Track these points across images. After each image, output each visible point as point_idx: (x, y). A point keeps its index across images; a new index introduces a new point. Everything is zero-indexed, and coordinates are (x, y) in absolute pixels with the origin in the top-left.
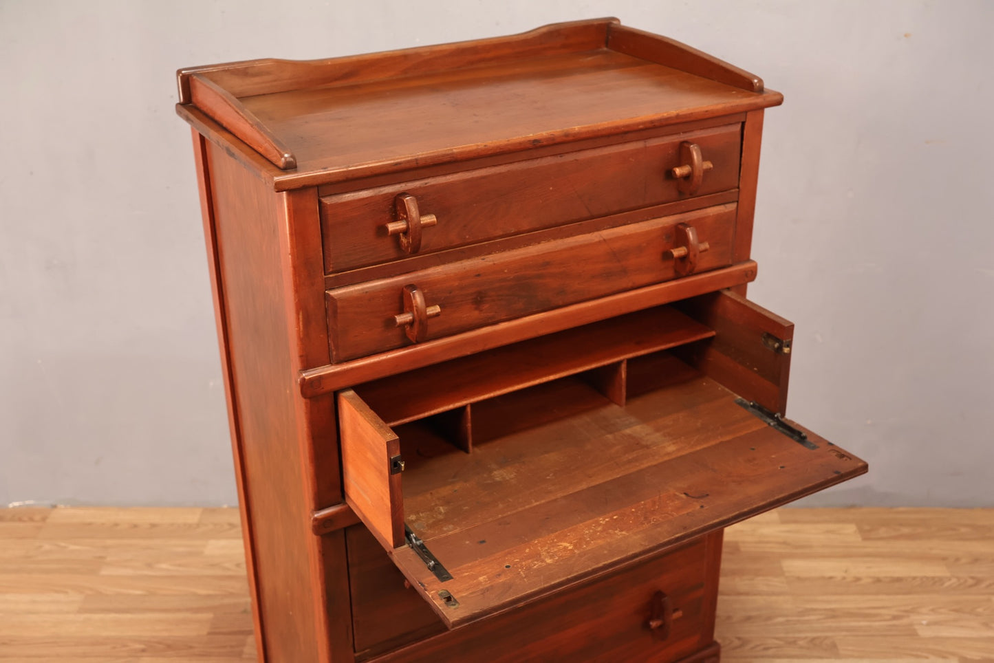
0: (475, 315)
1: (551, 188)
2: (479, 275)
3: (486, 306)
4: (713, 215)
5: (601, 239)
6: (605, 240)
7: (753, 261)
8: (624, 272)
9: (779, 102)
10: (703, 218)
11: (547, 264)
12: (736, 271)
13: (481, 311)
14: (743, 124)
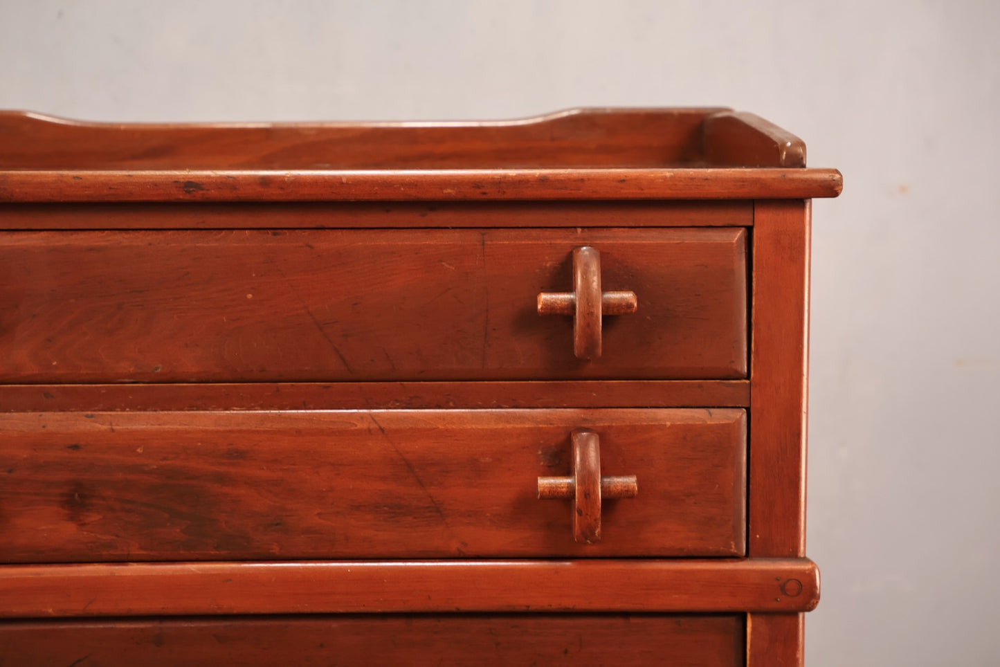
0: (66, 532)
1: (250, 296)
2: (76, 447)
3: (94, 517)
4: (672, 426)
5: (373, 426)
6: (382, 430)
7: (806, 560)
8: (437, 512)
9: (830, 189)
10: (649, 428)
11: (237, 455)
12: (749, 571)
13: (83, 525)
14: (749, 230)
